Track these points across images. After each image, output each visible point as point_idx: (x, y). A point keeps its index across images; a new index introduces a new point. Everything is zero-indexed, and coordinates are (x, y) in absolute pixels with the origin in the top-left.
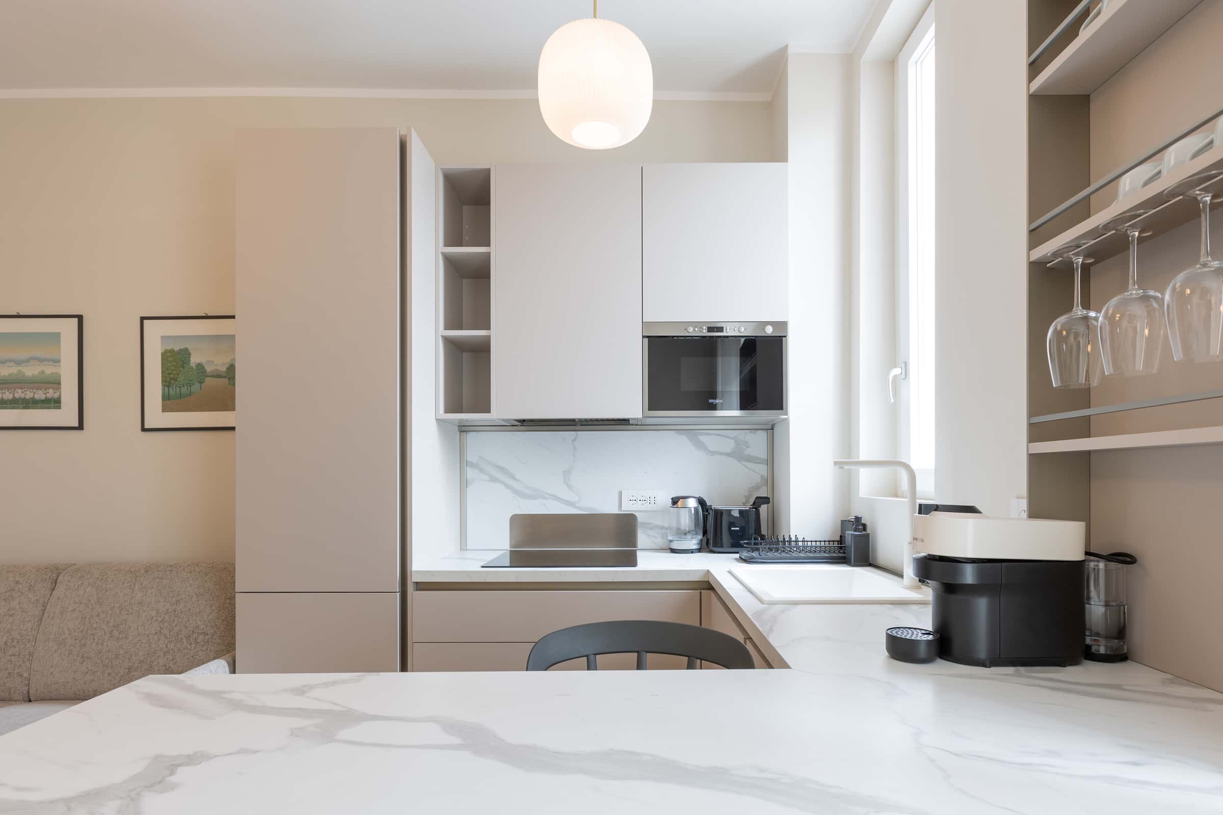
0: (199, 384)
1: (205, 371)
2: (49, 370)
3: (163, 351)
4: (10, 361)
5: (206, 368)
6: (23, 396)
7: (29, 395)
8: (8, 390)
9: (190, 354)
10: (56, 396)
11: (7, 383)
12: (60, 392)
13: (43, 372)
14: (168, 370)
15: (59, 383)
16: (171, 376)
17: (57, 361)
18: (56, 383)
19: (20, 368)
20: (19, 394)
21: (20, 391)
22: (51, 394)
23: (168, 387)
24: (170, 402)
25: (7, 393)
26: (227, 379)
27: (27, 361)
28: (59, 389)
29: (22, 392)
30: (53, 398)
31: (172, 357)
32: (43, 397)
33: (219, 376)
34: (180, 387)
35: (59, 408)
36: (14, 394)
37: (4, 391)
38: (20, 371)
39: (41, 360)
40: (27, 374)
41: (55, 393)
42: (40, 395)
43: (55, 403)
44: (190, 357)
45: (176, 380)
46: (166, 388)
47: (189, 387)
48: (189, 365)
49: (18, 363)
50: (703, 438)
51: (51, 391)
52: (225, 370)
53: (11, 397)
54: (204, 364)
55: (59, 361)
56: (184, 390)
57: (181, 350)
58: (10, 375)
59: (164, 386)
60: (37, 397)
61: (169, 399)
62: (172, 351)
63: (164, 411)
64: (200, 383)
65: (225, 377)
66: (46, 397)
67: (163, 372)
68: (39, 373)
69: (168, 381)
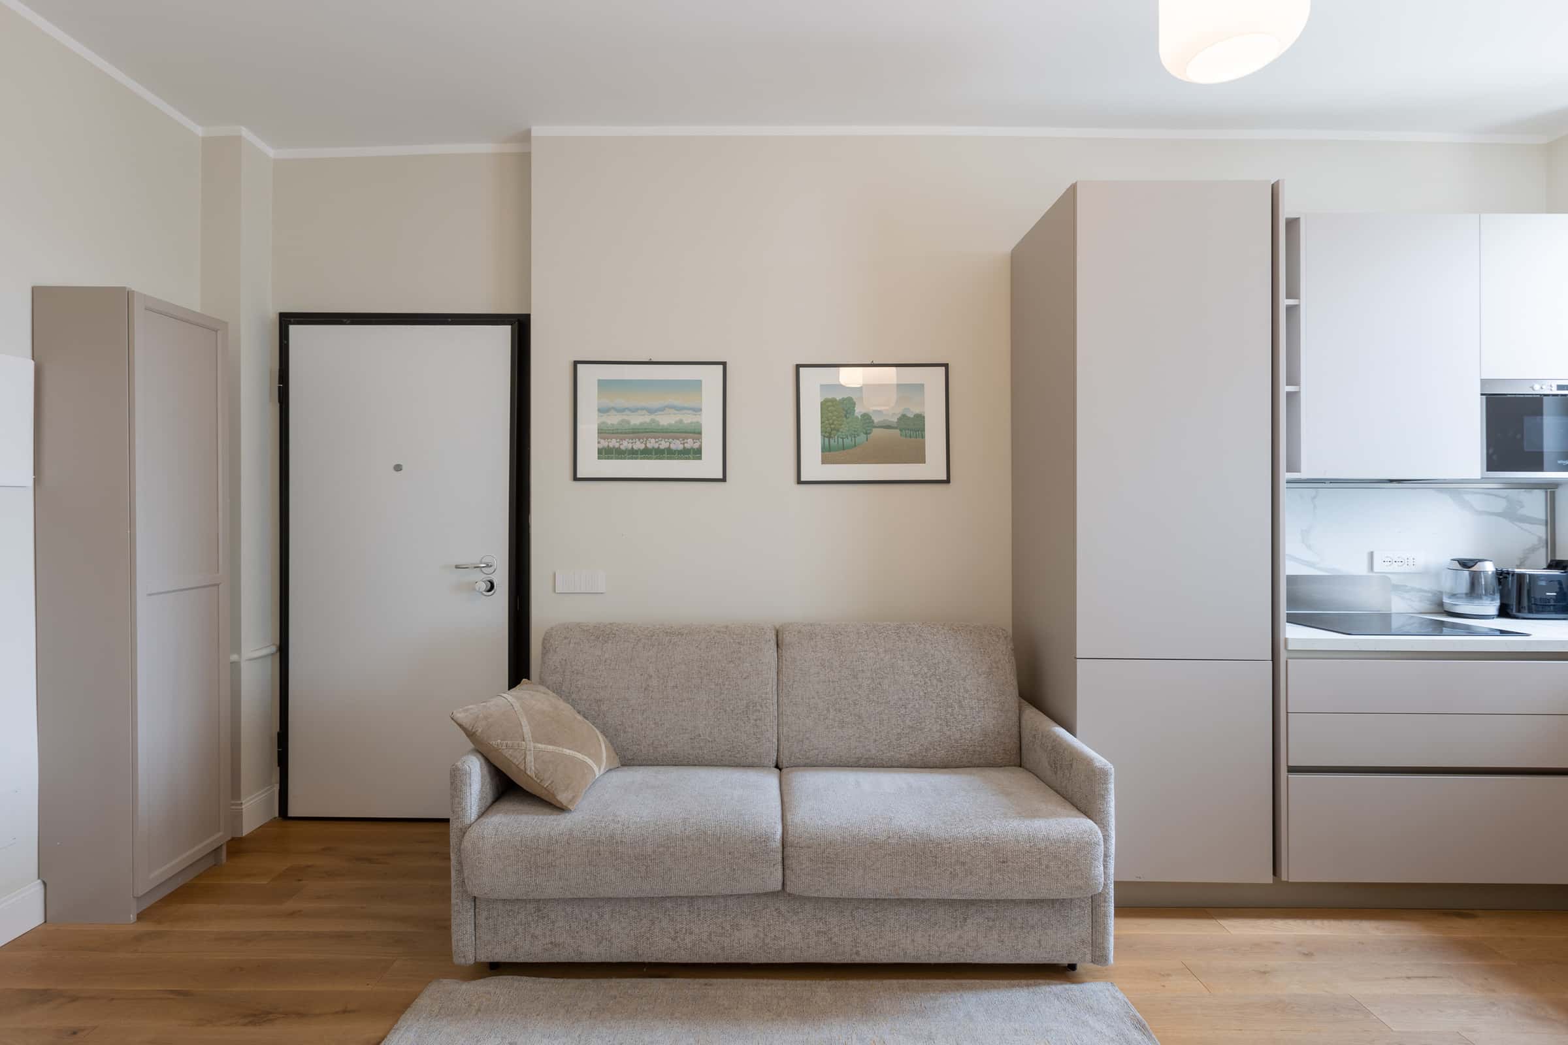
0: (865, 436)
1: (873, 422)
2: (688, 419)
3: (822, 400)
4: (642, 409)
5: (873, 418)
6: (656, 446)
7: (664, 445)
8: (639, 440)
9: (855, 404)
10: (696, 446)
11: (638, 432)
12: (701, 443)
13: (681, 421)
14: (828, 420)
15: (700, 433)
16: (832, 426)
17: (698, 410)
18: (697, 433)
19: (653, 417)
20: (652, 444)
21: (653, 441)
22: (690, 443)
23: (829, 437)
24: (830, 454)
25: (638, 443)
26: (898, 431)
27: (662, 409)
28: (700, 439)
29: (656, 442)
30: (692, 448)
31: (833, 406)
32: (681, 447)
33: (888, 427)
34: (843, 438)
35: (700, 458)
36: (646, 444)
37: (634, 441)
38: (653, 421)
39: (679, 409)
40: (661, 423)
41: (694, 443)
42: (677, 445)
43: (696, 454)
44: (854, 407)
45: (838, 431)
46: (827, 440)
47: (853, 439)
48: (853, 414)
49: (651, 411)
50: (1467, 497)
51: (690, 441)
52: (896, 420)
53: (642, 447)
54: (871, 415)
55: (701, 410)
56: (848, 441)
57: (844, 400)
58: (641, 424)
59: (823, 437)
60: (673, 447)
61: (830, 451)
62: (833, 401)
63: (823, 462)
64: (866, 433)
65: (896, 428)
66: (684, 448)
67: (822, 423)
68: (676, 422)
69: (828, 431)
